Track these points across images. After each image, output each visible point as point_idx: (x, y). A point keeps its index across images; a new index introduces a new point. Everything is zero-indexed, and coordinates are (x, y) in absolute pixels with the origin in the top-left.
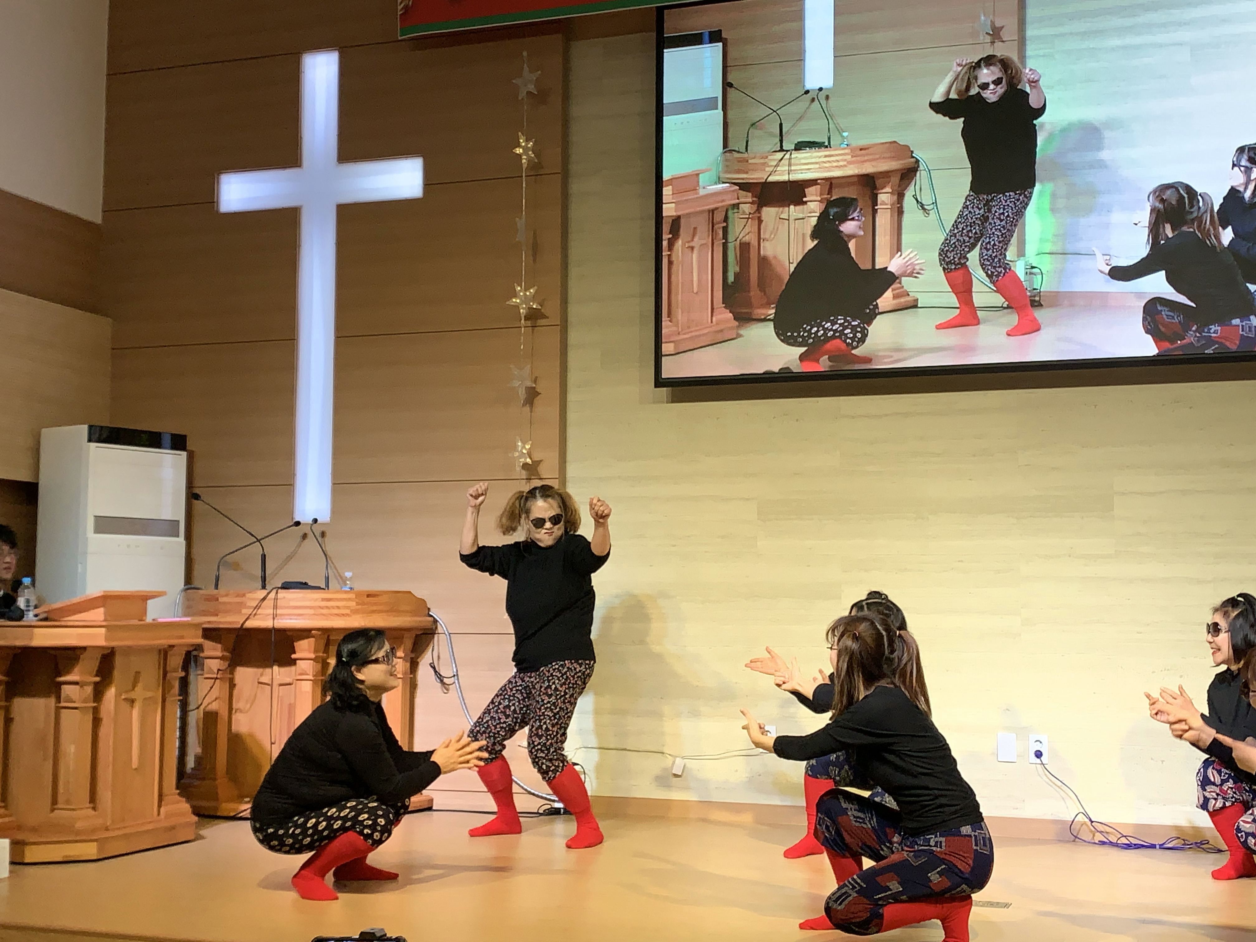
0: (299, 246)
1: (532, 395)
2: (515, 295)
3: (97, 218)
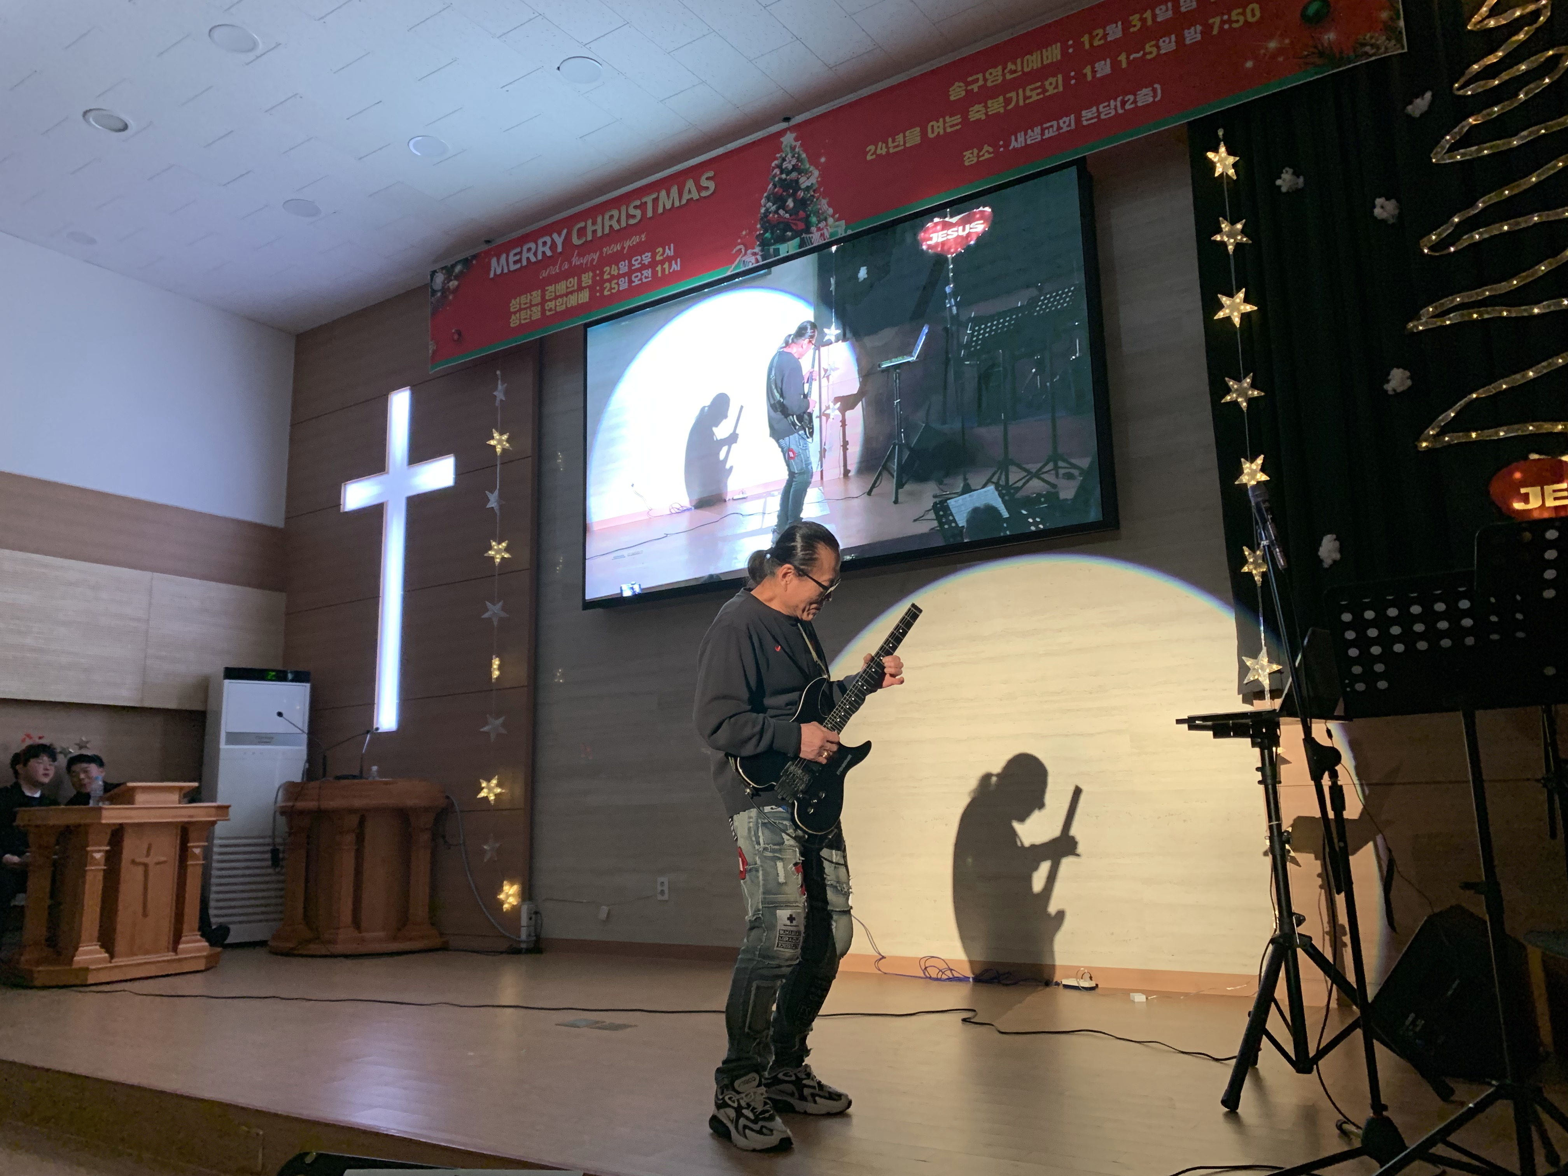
0: (385, 529)
2: (491, 548)
3: (280, 524)
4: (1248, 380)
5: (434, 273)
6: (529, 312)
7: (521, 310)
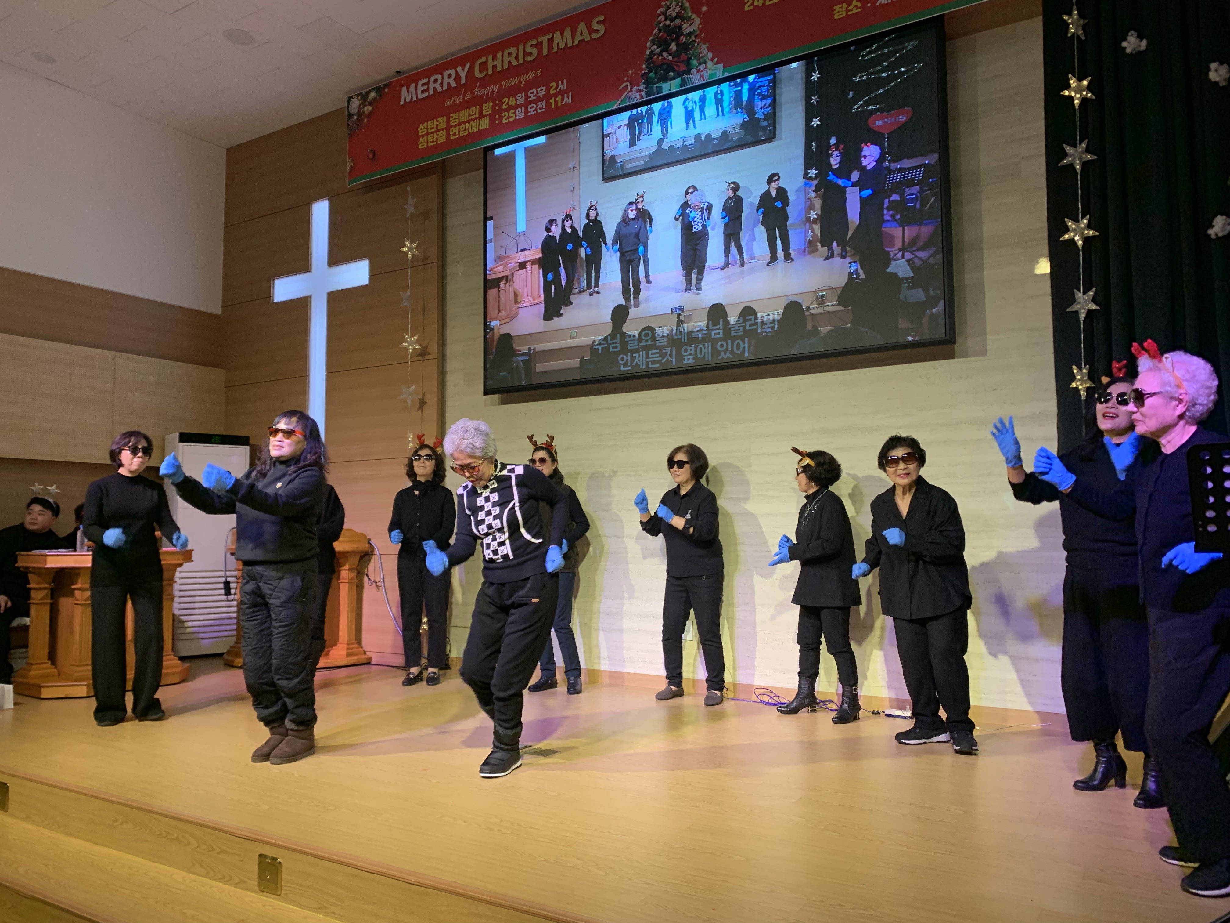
0: (310, 319)
1: (422, 403)
2: (405, 341)
3: (218, 311)
4: (1085, 221)
5: (349, 100)
6: (435, 136)
7: (427, 134)
